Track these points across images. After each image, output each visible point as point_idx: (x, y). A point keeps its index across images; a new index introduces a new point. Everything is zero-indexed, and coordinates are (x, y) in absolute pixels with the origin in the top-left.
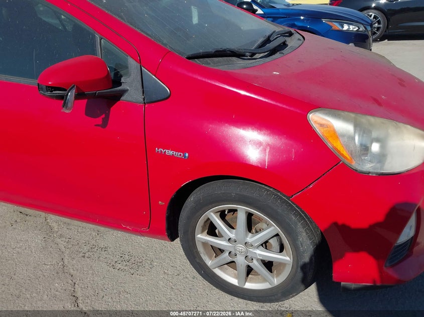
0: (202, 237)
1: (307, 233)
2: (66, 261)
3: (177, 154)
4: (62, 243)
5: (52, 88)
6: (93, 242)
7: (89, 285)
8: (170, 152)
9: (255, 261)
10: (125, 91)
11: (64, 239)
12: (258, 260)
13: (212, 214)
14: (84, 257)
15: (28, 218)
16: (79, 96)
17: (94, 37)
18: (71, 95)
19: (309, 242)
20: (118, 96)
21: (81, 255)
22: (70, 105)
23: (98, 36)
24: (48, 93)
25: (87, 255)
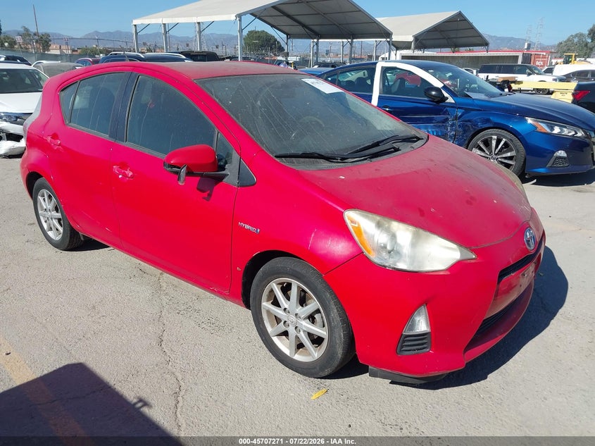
0: (266, 305)
1: (338, 311)
2: (163, 314)
3: (252, 229)
4: (165, 299)
5: (172, 166)
6: (191, 304)
7: (175, 334)
8: (247, 227)
9: (302, 333)
10: (226, 175)
11: (168, 297)
12: (304, 331)
13: (274, 284)
14: (179, 313)
15: (145, 275)
16: (189, 173)
17: (214, 131)
18: (183, 171)
19: (339, 319)
20: (221, 178)
21: (178, 311)
22: (182, 179)
23: (216, 130)
24: (169, 169)
25: (182, 313)
